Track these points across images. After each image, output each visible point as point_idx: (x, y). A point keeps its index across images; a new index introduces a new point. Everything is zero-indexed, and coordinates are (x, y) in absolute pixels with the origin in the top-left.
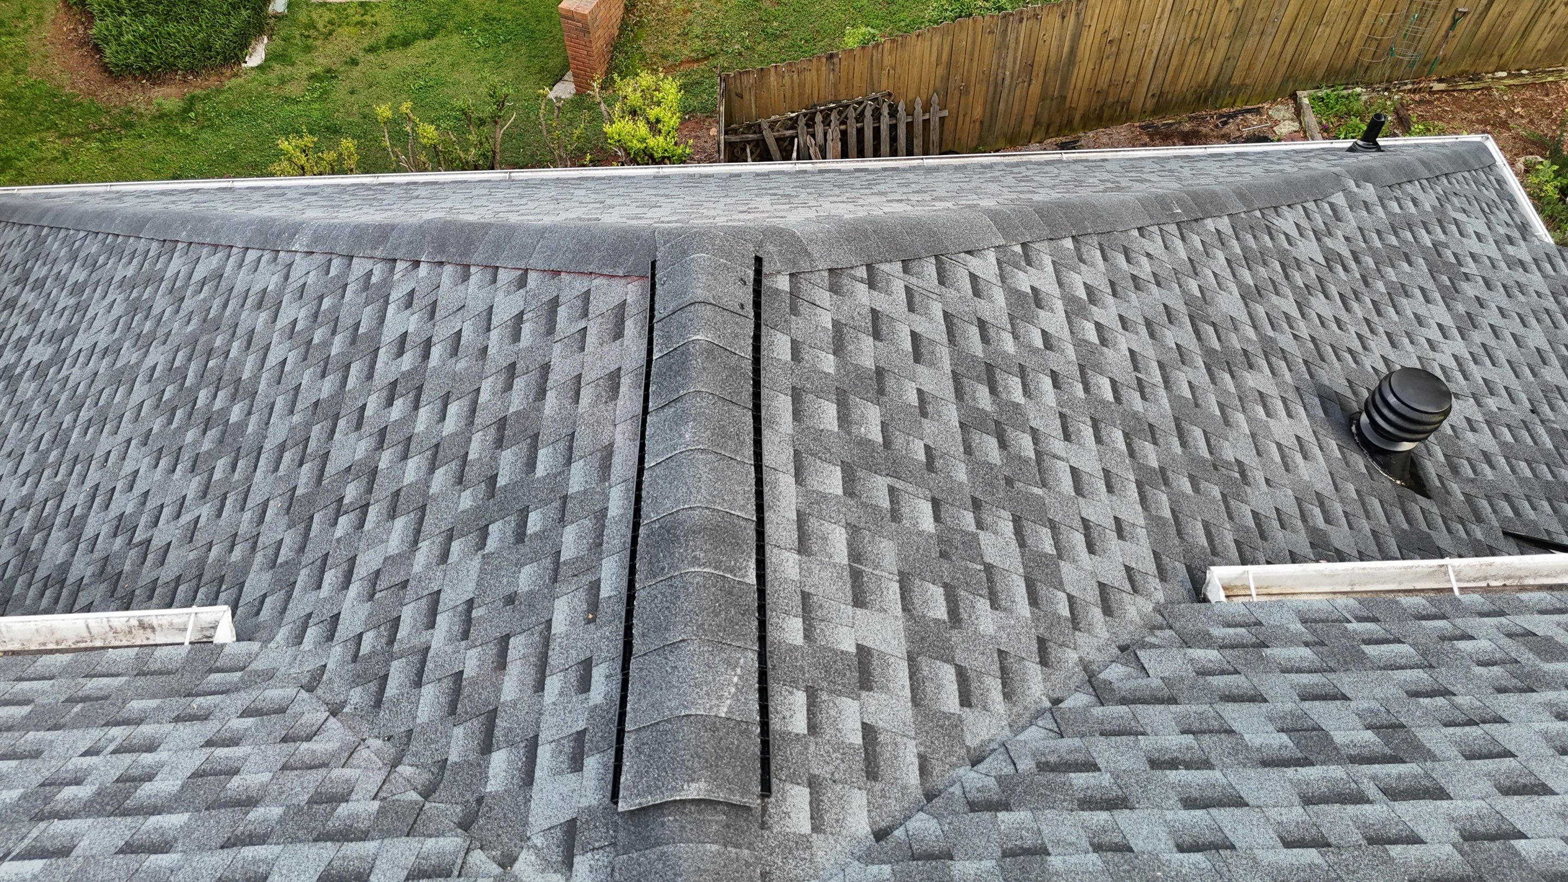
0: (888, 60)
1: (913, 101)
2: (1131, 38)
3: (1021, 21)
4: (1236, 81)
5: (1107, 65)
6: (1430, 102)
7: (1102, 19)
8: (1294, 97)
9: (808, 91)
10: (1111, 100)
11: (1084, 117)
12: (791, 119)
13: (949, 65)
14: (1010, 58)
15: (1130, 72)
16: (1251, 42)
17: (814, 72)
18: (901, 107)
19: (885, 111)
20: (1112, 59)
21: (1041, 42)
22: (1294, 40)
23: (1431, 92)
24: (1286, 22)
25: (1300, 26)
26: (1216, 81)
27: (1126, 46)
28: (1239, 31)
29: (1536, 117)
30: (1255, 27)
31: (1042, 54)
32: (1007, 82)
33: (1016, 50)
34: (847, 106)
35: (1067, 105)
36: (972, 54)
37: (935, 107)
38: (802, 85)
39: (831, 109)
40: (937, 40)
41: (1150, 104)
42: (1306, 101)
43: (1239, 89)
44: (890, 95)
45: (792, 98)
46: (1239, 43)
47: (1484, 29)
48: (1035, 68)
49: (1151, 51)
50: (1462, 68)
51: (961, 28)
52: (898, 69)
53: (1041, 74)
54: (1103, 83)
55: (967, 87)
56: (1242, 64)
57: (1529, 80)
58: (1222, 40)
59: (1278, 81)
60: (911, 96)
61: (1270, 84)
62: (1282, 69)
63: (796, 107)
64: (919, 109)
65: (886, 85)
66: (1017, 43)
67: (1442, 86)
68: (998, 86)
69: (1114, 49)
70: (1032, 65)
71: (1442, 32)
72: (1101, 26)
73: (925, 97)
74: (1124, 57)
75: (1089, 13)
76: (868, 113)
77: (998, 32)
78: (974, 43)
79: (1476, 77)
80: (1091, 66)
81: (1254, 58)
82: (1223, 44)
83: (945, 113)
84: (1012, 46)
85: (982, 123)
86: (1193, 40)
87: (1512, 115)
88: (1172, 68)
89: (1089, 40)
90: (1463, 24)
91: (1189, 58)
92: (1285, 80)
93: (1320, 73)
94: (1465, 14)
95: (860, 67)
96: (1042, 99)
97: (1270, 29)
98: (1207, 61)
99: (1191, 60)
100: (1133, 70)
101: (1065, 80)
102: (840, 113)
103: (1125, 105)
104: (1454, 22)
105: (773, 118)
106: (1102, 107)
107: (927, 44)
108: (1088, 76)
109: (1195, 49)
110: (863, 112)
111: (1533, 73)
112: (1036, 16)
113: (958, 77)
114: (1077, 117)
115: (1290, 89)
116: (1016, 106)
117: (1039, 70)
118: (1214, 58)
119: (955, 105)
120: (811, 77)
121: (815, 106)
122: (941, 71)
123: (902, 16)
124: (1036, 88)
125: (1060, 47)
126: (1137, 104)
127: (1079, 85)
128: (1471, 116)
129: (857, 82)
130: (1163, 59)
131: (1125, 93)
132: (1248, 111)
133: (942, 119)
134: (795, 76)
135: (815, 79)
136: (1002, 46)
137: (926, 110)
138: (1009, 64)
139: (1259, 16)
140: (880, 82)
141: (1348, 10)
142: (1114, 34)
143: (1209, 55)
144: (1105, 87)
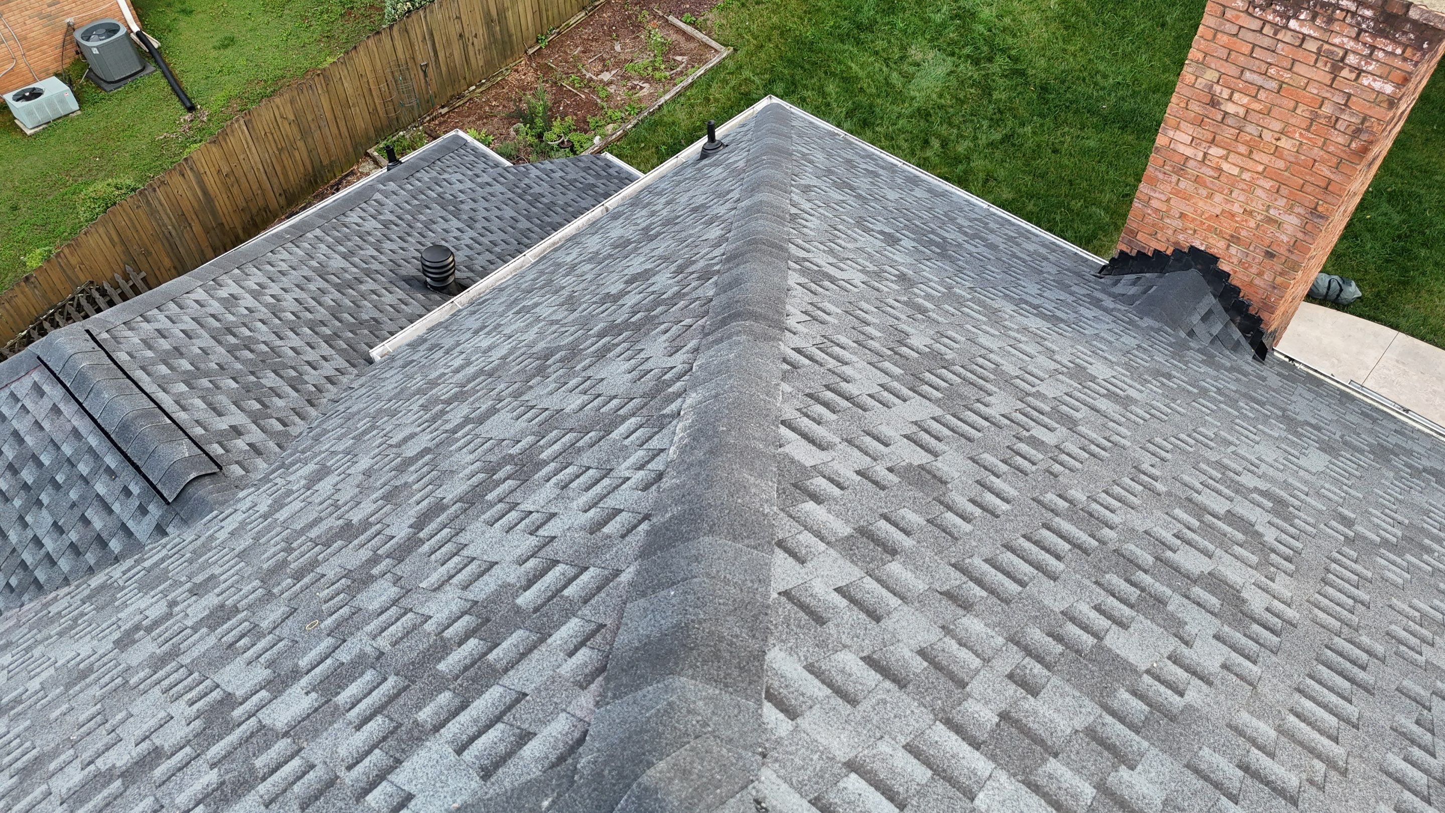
0: (74, 261)
1: (113, 278)
2: (239, 167)
3: (154, 190)
4: (326, 162)
5: (235, 190)
6: (445, 122)
7: (210, 165)
8: (367, 155)
9: (25, 311)
10: (254, 211)
11: (244, 229)
12: (24, 337)
13: (123, 242)
14: (164, 217)
15: (254, 188)
16: (317, 135)
17: (21, 296)
18: (106, 286)
19: (96, 295)
20: (236, 186)
21: (179, 197)
22: (342, 124)
23: (443, 116)
24: (329, 115)
25: (339, 114)
26: (313, 167)
27: (239, 173)
28: (304, 134)
29: (505, 103)
30: (312, 126)
31: (185, 205)
32: (174, 233)
33: (165, 210)
34: (64, 306)
35: (227, 227)
36: (135, 227)
37: (132, 275)
38: (17, 309)
39: (53, 314)
40: (101, 230)
41: (282, 201)
42: (376, 154)
43: (332, 166)
44: (92, 282)
45: (15, 322)
46: (310, 140)
47: (444, 69)
48: (187, 215)
49: (258, 169)
50: (449, 94)
51: (114, 215)
52: (86, 263)
53: (194, 217)
54: (241, 203)
55: (147, 250)
56: (321, 150)
57: (489, 84)
58: (298, 143)
59: (351, 150)
60: (109, 276)
61: (347, 153)
62: (348, 142)
63: (22, 327)
64: (121, 281)
65: (84, 278)
66: (162, 205)
67: (446, 110)
68: (169, 238)
69: (233, 179)
70: (183, 214)
71: (423, 81)
72: (212, 169)
73: (120, 271)
74: (243, 180)
75: (199, 164)
76: (84, 302)
77: (143, 205)
78: (131, 219)
79: (460, 96)
80: (225, 196)
81: (326, 144)
82: (300, 144)
83: (143, 274)
84: (159, 208)
85: (175, 268)
86: (280, 150)
87: (492, 108)
88: (279, 173)
89: (211, 181)
90: (431, 71)
91: (286, 162)
92: (355, 148)
93: (372, 133)
94: (427, 65)
95: (56, 276)
96: (207, 232)
97: (322, 124)
98: (298, 158)
99: (288, 162)
100: (255, 187)
101: (214, 212)
102: (61, 313)
103: (266, 209)
104: (425, 72)
105: (9, 343)
106: (252, 219)
107: (96, 236)
108: (228, 203)
109: (286, 155)
110: (79, 304)
111: (488, 80)
112: (163, 182)
113: (135, 247)
114: (240, 232)
115: (362, 152)
116: (192, 246)
117: (191, 215)
118: (301, 153)
119: (147, 266)
120: (20, 300)
121: (37, 319)
122: (119, 248)
123: (61, 229)
124: (197, 228)
125: (195, 195)
126: (273, 205)
127: (226, 212)
128: (472, 118)
129: (60, 286)
130: (270, 170)
131: (261, 203)
132: (347, 176)
133: (144, 279)
134: (7, 305)
135: (25, 300)
136: (153, 212)
137: (127, 278)
138: (166, 221)
139: (310, 119)
140: (78, 278)
141: (360, 91)
142: (225, 170)
143: (297, 154)
144: (244, 204)
